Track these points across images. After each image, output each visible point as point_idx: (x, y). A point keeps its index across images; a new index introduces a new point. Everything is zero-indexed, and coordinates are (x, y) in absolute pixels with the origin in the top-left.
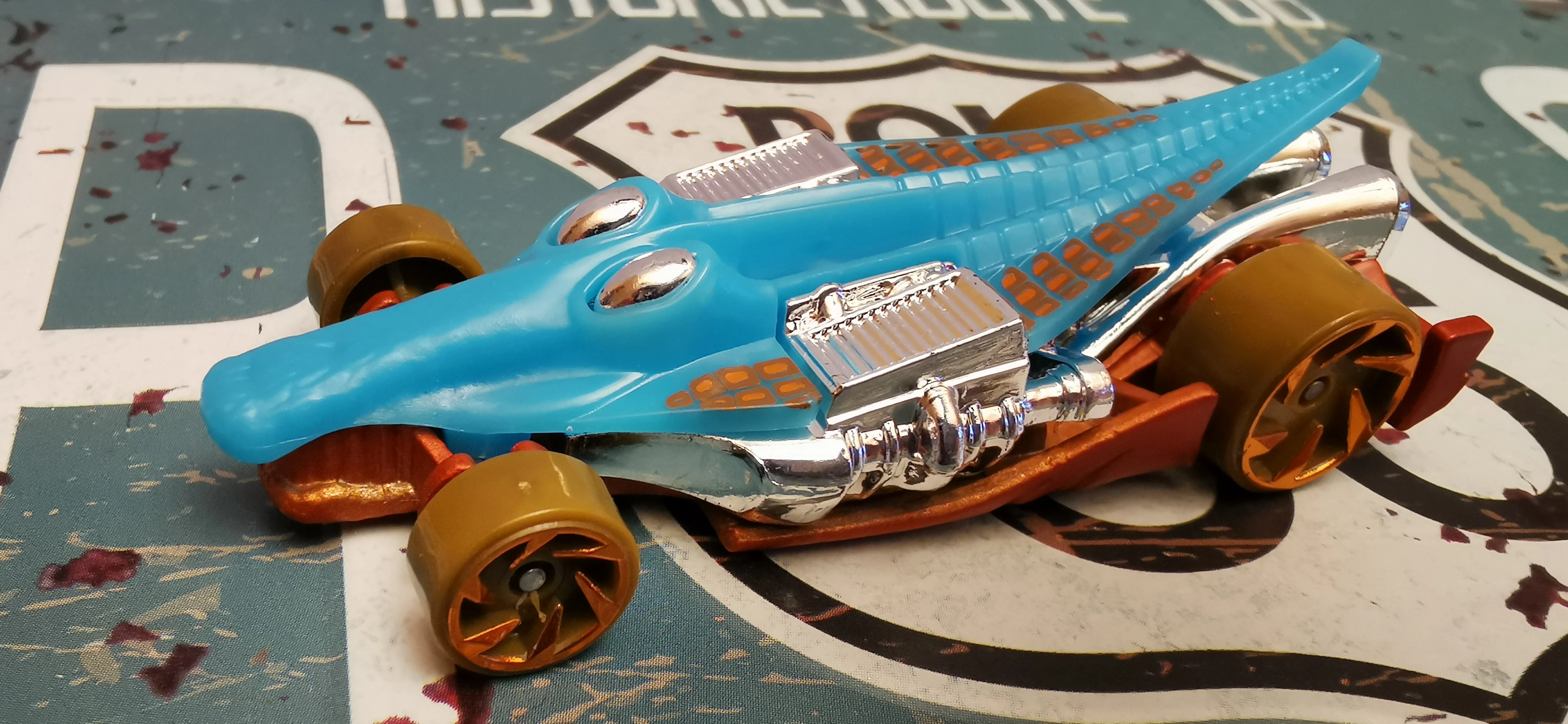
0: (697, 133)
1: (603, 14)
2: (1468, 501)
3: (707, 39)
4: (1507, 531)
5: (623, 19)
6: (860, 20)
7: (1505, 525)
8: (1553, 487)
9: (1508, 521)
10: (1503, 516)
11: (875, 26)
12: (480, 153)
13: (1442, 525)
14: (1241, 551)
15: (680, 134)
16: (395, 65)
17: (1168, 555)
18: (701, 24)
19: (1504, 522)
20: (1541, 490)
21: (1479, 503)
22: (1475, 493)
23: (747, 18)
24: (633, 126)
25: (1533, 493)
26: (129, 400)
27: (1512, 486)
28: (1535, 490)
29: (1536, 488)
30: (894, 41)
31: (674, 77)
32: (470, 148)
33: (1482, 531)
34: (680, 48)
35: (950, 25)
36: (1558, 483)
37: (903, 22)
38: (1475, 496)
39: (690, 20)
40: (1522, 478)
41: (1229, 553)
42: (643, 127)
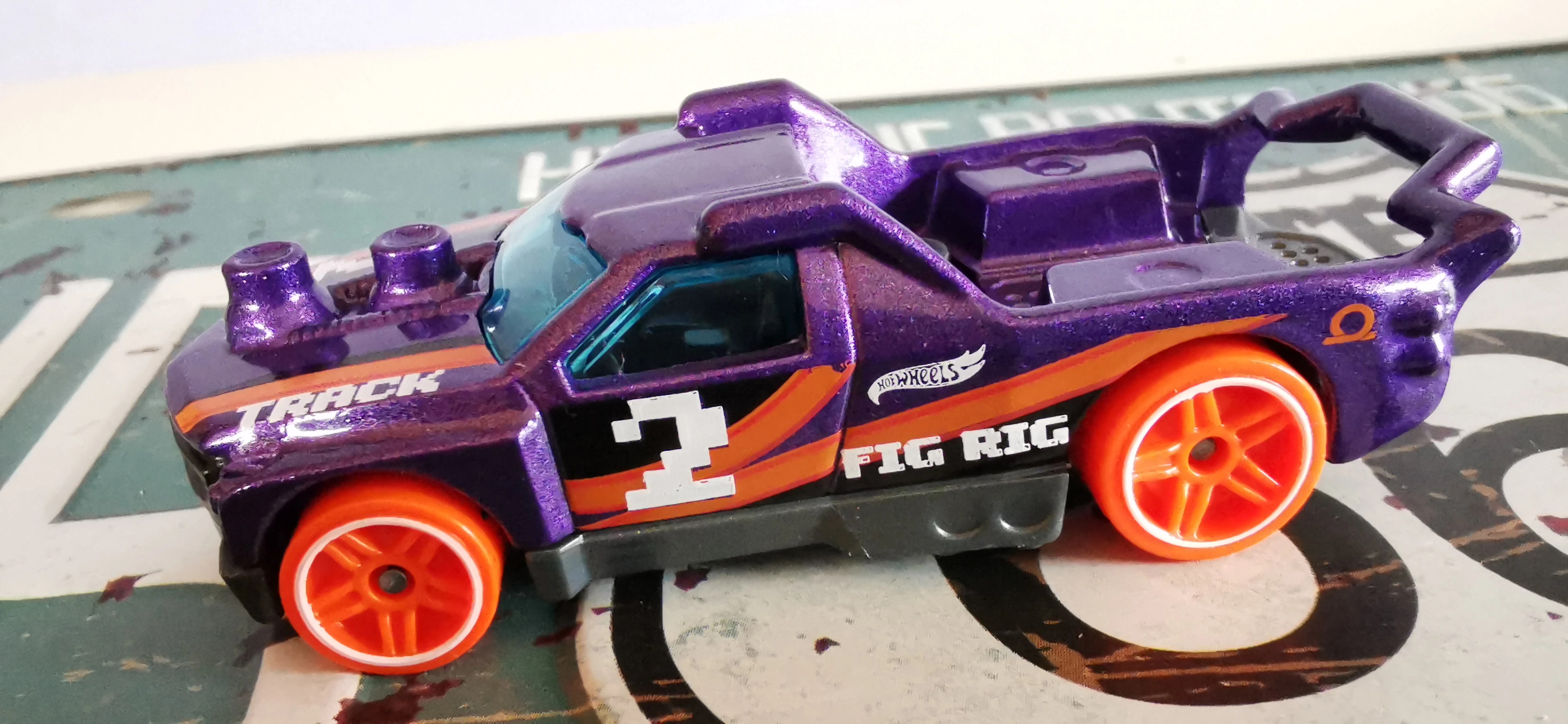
14: (1326, 674)
17: (1226, 684)
26: (101, 588)
41: (1311, 679)
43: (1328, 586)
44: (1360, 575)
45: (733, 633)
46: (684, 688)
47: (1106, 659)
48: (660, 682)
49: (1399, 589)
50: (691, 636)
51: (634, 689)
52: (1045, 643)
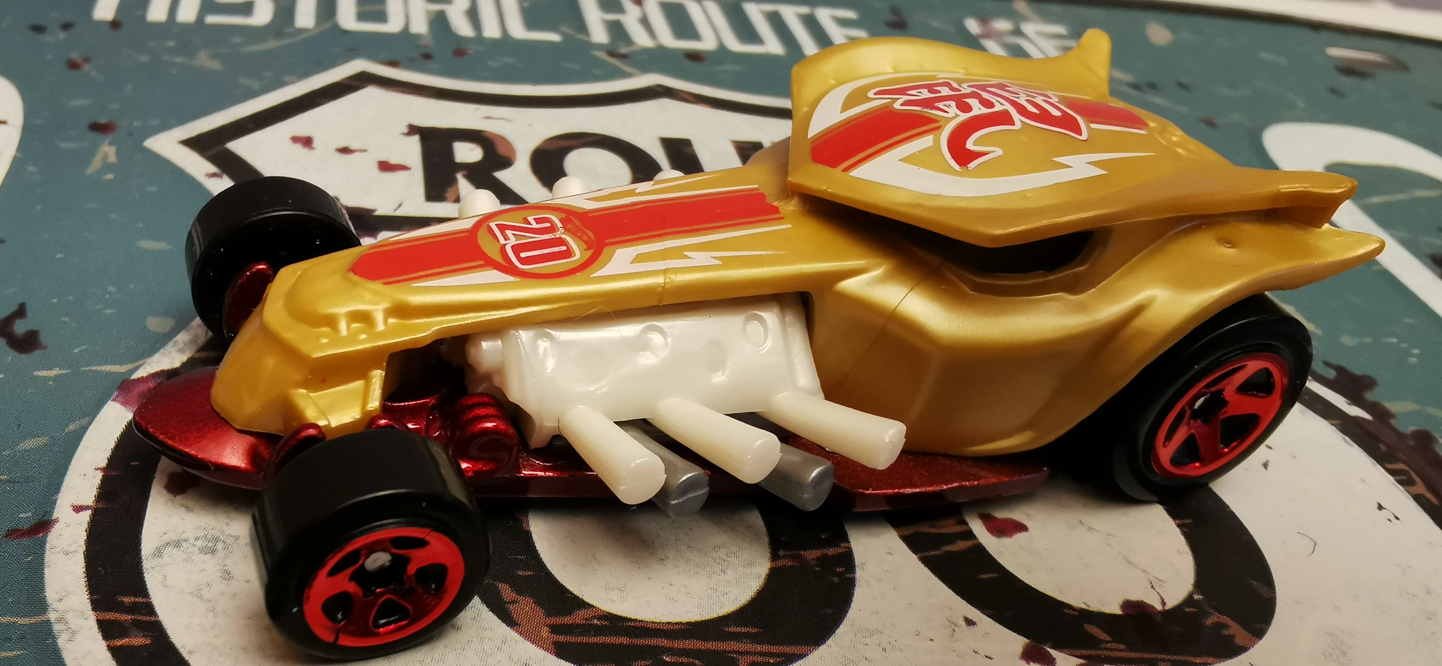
0: (364, 151)
1: (326, 26)
2: (1071, 612)
3: (427, 56)
4: (1108, 653)
5: (346, 32)
6: (599, 47)
7: (1109, 645)
8: (1189, 600)
9: (1113, 641)
10: (1110, 634)
11: (612, 54)
12: (112, 158)
13: (1026, 641)
15: (345, 151)
16: (73, 65)
17: (668, 659)
18: (429, 42)
19: (1109, 642)
20: (1170, 604)
21: (1086, 615)
22: (1084, 603)
23: (479, 38)
24: (295, 139)
25: (1159, 607)
27: (1134, 597)
28: (1164, 603)
29: (1166, 601)
30: (627, 69)
31: (371, 92)
32: (106, 153)
33: (1077, 653)
34: (393, 64)
35: (694, 56)
36: (1196, 597)
37: (646, 51)
38: (1084, 606)
39: (417, 37)
40: (1152, 587)
42: (307, 142)
43: (780, 563)
44: (811, 555)
45: (213, 551)
46: (149, 609)
47: (567, 620)
48: (126, 600)
49: (840, 575)
50: (168, 551)
51: (96, 605)
52: (513, 595)
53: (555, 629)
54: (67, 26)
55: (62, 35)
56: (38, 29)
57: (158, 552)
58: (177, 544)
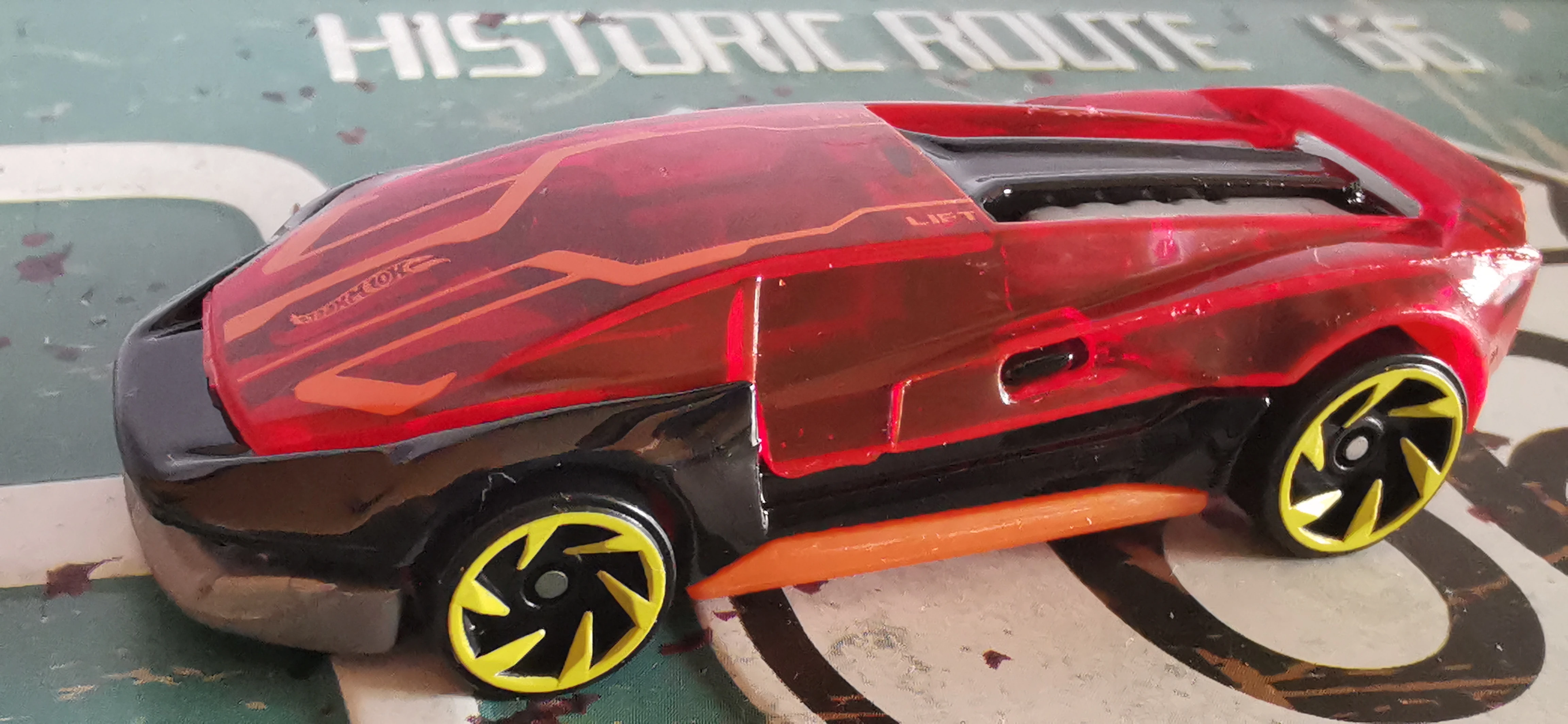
1: (612, 72)
3: (747, 99)
5: (637, 76)
6: (931, 72)
11: (951, 81)
14: (1490, 693)
16: (351, 139)
17: (1405, 702)
18: (740, 79)
23: (796, 72)
26: (42, 580)
35: (1040, 76)
37: (984, 73)
39: (721, 76)
41: (1478, 697)
43: (1453, 602)
44: (1477, 591)
45: (890, 644)
46: (868, 705)
47: (1284, 676)
48: (839, 699)
50: (845, 648)
52: (1216, 658)
53: (1279, 686)
54: (307, 92)
55: (308, 103)
56: (276, 97)
57: (836, 650)
58: (850, 641)
